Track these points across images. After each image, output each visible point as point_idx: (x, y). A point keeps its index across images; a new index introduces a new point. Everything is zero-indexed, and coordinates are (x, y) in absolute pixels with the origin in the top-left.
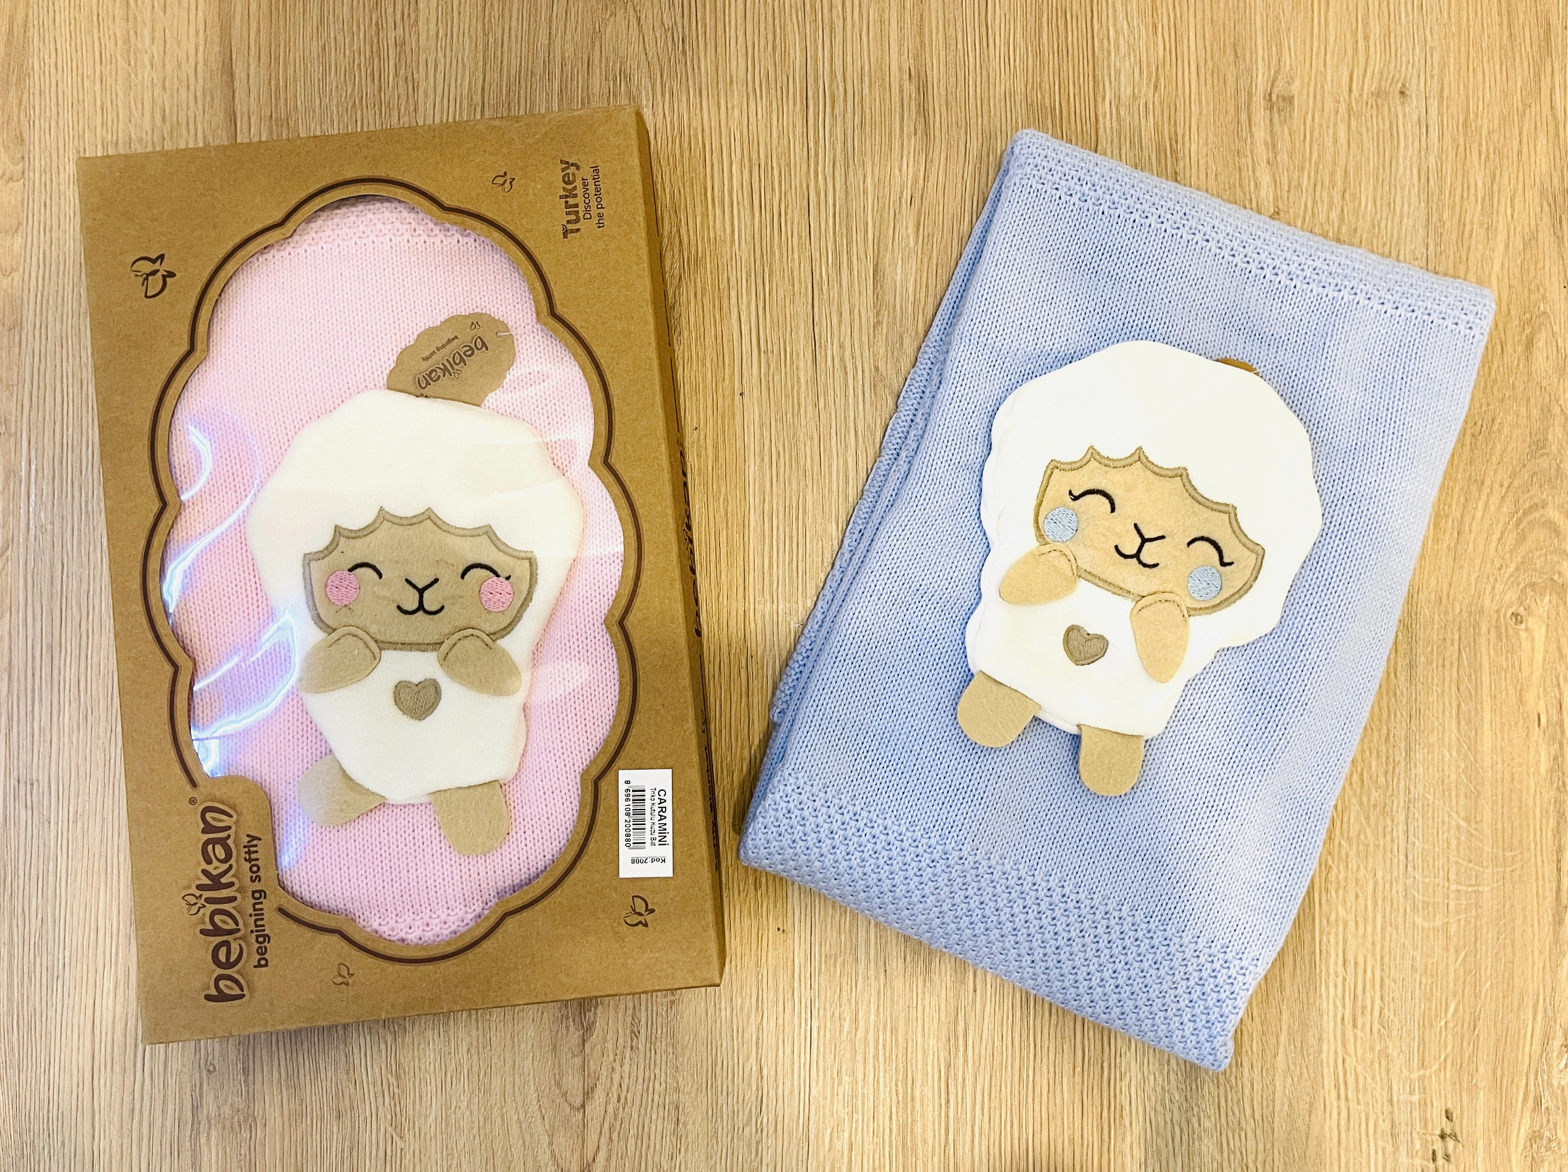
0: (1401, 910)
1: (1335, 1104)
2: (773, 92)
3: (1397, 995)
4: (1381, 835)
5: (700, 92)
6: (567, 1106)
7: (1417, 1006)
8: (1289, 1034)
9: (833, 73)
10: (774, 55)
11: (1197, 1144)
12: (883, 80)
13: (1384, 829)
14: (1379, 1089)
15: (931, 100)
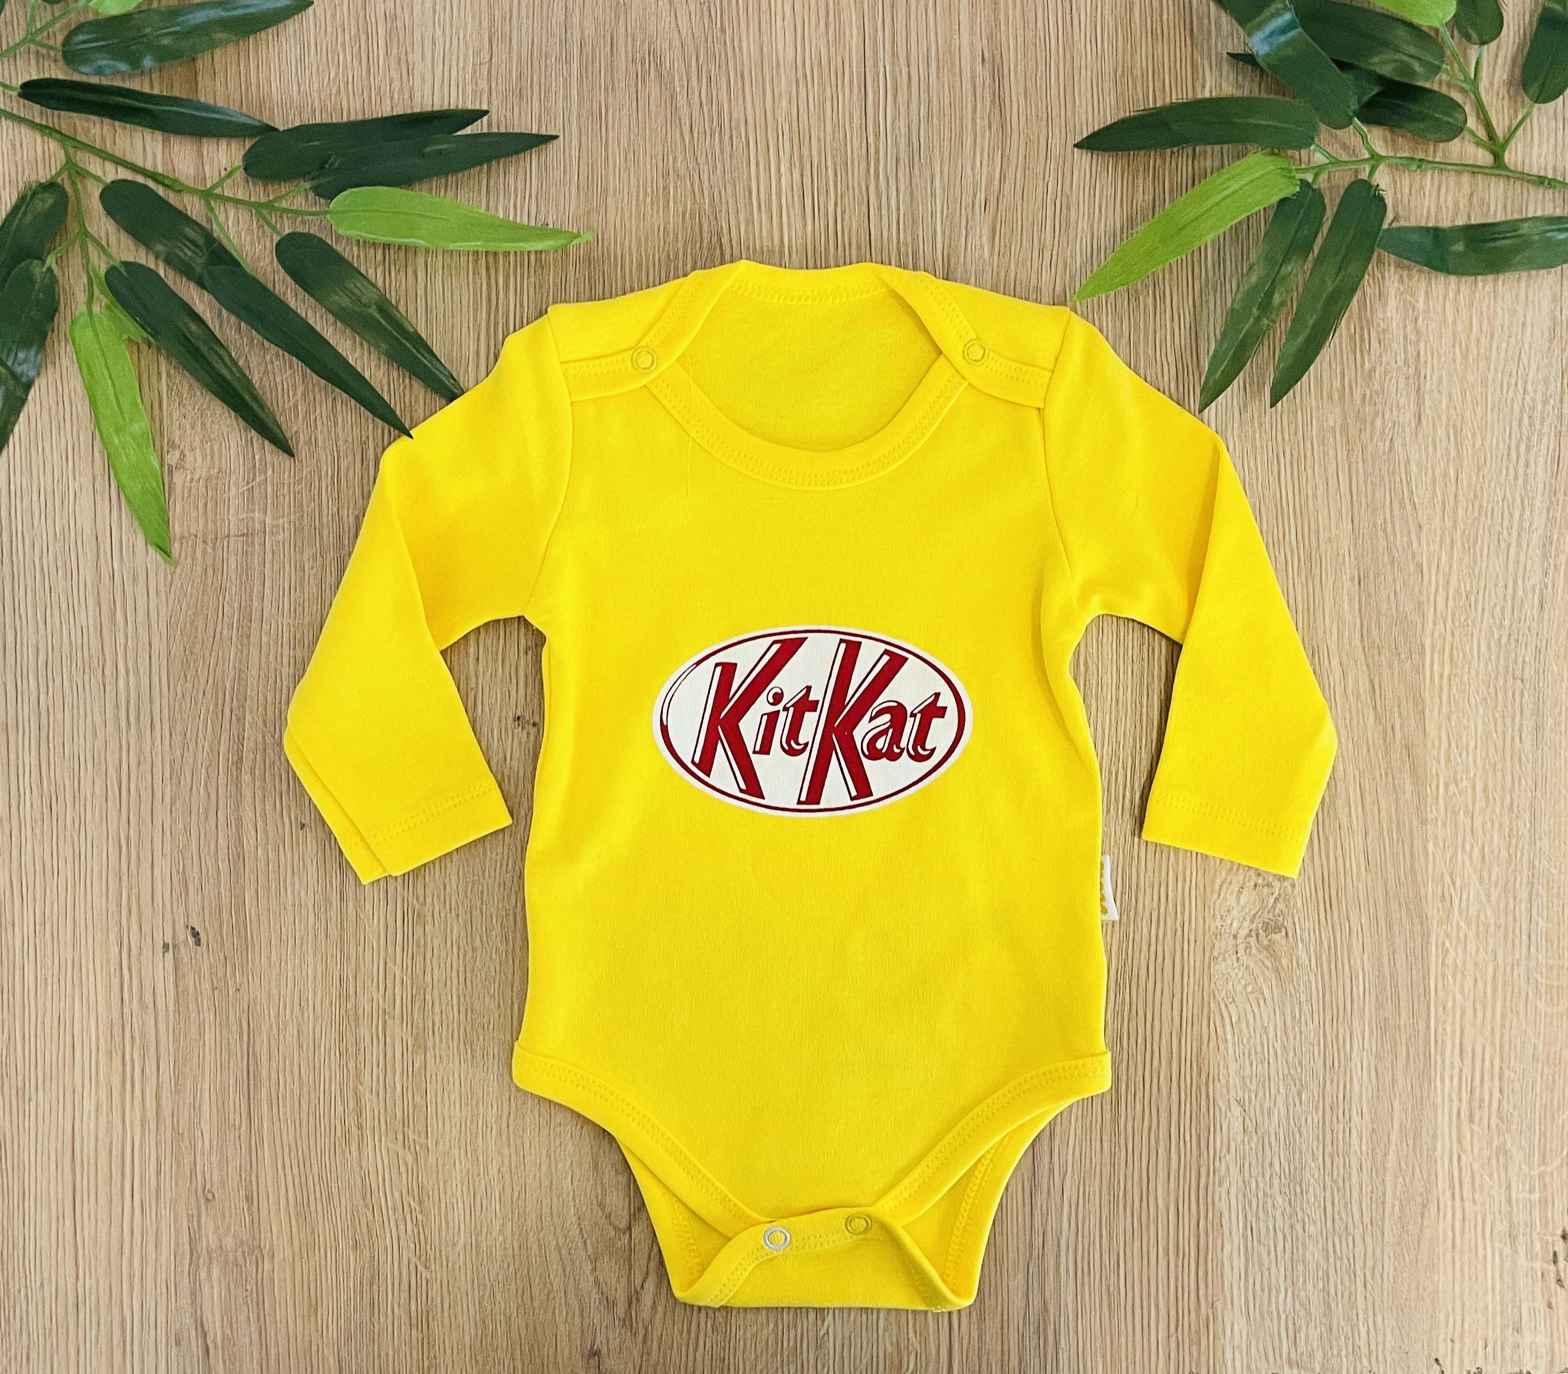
0: (1523, 994)
1: (1449, 1204)
2: (826, 76)
3: (1517, 1086)
4: (1502, 915)
5: (742, 76)
6: (611, 1229)
7: (1538, 1098)
8: (1401, 1131)
9: (894, 54)
10: (827, 34)
11: (1301, 1252)
12: (953, 63)
13: (1506, 906)
14: (1496, 1187)
15: (1007, 87)
